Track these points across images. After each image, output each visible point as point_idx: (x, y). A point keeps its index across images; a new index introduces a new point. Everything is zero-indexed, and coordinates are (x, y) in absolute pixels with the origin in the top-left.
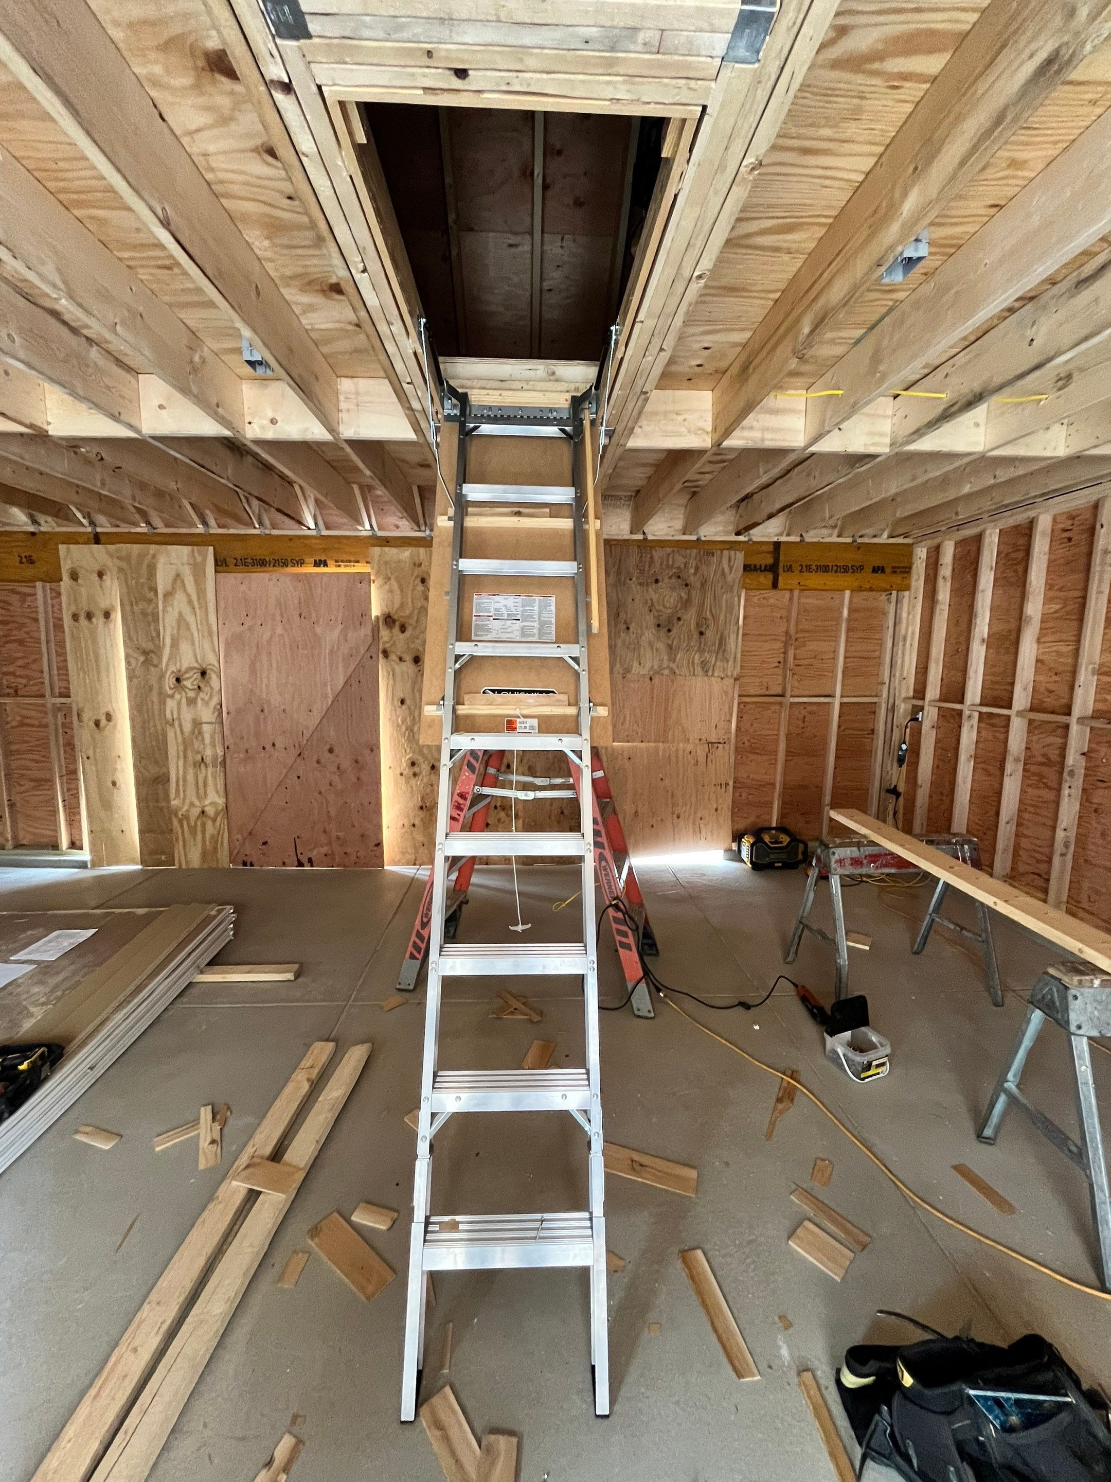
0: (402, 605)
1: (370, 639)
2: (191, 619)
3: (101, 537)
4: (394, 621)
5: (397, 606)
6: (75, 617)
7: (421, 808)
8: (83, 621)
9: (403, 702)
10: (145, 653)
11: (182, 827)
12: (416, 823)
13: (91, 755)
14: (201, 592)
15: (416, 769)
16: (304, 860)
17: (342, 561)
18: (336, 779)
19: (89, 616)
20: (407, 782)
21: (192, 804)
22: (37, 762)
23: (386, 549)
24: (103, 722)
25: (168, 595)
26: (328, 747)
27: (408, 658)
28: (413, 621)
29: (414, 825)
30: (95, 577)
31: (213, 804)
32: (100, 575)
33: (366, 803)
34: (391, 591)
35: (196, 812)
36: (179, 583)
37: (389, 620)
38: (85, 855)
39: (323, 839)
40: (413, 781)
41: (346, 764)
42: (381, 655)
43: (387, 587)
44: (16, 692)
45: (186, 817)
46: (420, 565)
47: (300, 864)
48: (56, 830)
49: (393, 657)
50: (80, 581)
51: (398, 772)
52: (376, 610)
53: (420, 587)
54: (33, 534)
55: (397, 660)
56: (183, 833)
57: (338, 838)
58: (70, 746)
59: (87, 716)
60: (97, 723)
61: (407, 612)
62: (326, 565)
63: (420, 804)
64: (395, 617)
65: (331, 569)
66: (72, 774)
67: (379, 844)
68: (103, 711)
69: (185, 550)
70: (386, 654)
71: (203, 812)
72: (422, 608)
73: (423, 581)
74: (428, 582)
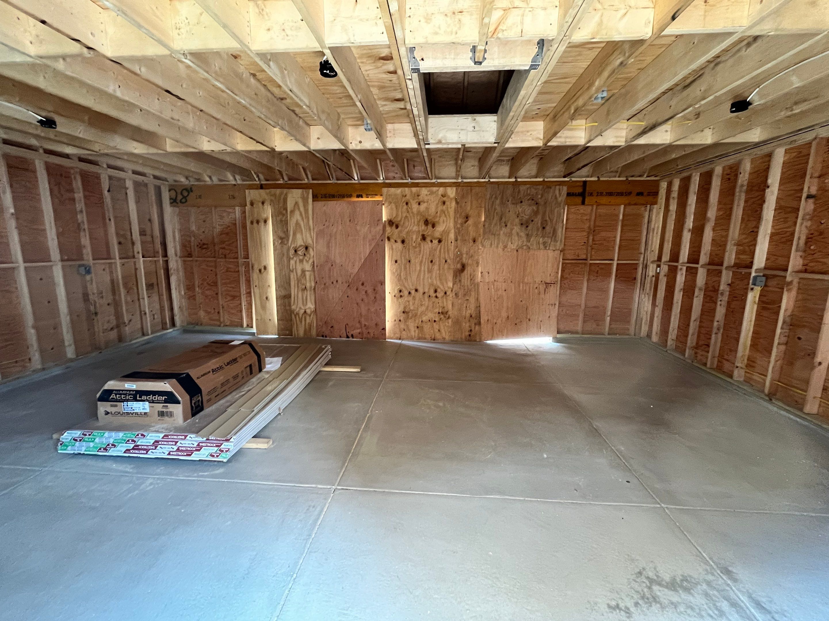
0: (397, 215)
1: (381, 232)
2: (302, 223)
3: (263, 186)
4: (393, 223)
5: (394, 216)
6: (252, 223)
7: (404, 312)
8: (255, 224)
9: (396, 262)
10: (281, 238)
11: (296, 318)
12: (402, 319)
13: (257, 285)
14: (306, 211)
15: (401, 294)
16: (350, 335)
17: (370, 195)
18: (365, 297)
19: (258, 222)
20: (398, 300)
21: (300, 308)
22: (233, 288)
23: (390, 189)
24: (263, 270)
25: (292, 212)
26: (361, 283)
27: (399, 241)
28: (402, 223)
29: (400, 320)
30: (260, 204)
31: (310, 308)
32: (263, 203)
33: (378, 309)
34: (392, 209)
35: (302, 311)
36: (296, 206)
37: (391, 222)
38: (254, 330)
39: (358, 325)
40: (400, 300)
41: (370, 291)
42: (386, 240)
43: (389, 207)
44: (225, 256)
45: (298, 314)
46: (406, 196)
47: (348, 337)
48: (242, 319)
49: (392, 241)
50: (254, 206)
51: (393, 295)
52: (384, 218)
53: (405, 207)
54: (235, 185)
55: (394, 242)
56: (296, 321)
57: (365, 325)
58: (248, 282)
59: (256, 267)
60: (260, 271)
61: (399, 219)
62: (362, 197)
63: (403, 310)
64: (393, 221)
65: (364, 199)
66: (249, 294)
67: (384, 329)
68: (263, 265)
69: (300, 191)
70: (389, 239)
71: (305, 312)
72: (406, 217)
73: (407, 204)
74: (409, 204)
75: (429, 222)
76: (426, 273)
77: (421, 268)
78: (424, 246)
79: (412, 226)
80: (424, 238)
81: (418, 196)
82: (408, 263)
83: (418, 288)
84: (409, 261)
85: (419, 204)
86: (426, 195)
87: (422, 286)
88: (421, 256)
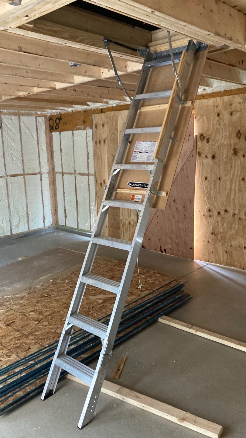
0: (208, 129)
1: (192, 147)
3: (104, 110)
4: (204, 138)
5: (205, 129)
6: (96, 143)
7: (212, 233)
8: (98, 144)
9: (206, 179)
10: (113, 156)
11: (123, 227)
12: (210, 241)
13: (99, 196)
15: (211, 213)
16: (163, 250)
18: (176, 214)
19: (100, 142)
20: (206, 220)
21: (126, 219)
23: (202, 100)
24: (103, 183)
25: (121, 132)
26: (173, 199)
27: (210, 156)
28: (213, 137)
30: (102, 127)
31: (133, 220)
33: (187, 228)
34: (203, 122)
35: (127, 222)
37: (202, 136)
39: (169, 241)
40: (209, 219)
41: (180, 208)
42: (197, 155)
43: (201, 120)
46: (218, 106)
49: (203, 156)
50: (98, 128)
51: (203, 214)
52: (196, 133)
53: (217, 118)
55: (205, 157)
57: (175, 242)
59: (98, 181)
60: (101, 184)
61: (210, 132)
63: (212, 231)
64: (204, 135)
67: (192, 248)
68: (103, 179)
70: (199, 154)
71: (130, 223)
72: (218, 129)
73: (219, 115)
74: (221, 115)
75: (242, 133)
76: (237, 192)
77: (231, 186)
78: (235, 161)
79: (223, 140)
80: (235, 152)
81: (231, 105)
82: (218, 180)
83: (228, 209)
84: (220, 179)
85: (231, 114)
86: (240, 103)
87: (232, 207)
88: (232, 173)
